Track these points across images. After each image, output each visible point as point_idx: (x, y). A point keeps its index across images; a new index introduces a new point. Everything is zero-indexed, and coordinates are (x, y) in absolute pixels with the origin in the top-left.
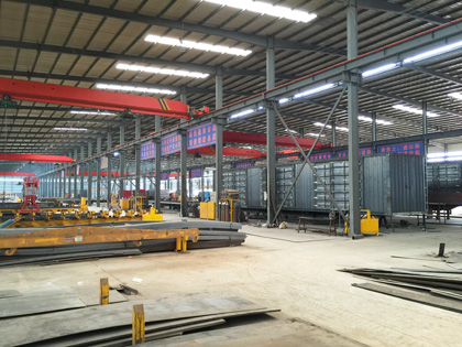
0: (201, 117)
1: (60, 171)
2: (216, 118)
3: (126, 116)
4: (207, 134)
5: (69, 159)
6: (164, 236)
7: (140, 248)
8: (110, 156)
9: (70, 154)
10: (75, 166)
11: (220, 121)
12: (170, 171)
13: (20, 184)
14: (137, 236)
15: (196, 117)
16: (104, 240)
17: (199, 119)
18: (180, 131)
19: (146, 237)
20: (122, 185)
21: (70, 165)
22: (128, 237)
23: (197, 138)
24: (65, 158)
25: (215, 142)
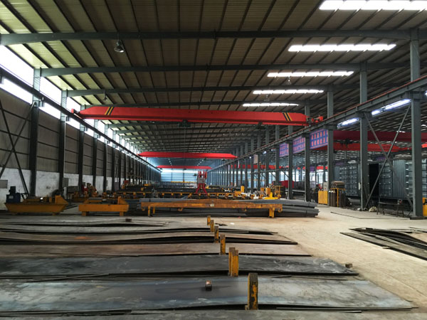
0: (317, 125)
1: (227, 165)
2: (327, 125)
3: (260, 128)
4: (323, 137)
5: (232, 156)
6: (260, 207)
7: (246, 213)
8: (259, 153)
9: (234, 152)
10: (236, 162)
11: (331, 127)
12: (317, 165)
13: (195, 175)
14: (244, 206)
15: (313, 124)
16: (225, 207)
17: (317, 126)
18: (304, 135)
19: (249, 207)
20: (278, 176)
21: (233, 161)
22: (239, 206)
23: (316, 140)
24: (230, 155)
25: (327, 144)
